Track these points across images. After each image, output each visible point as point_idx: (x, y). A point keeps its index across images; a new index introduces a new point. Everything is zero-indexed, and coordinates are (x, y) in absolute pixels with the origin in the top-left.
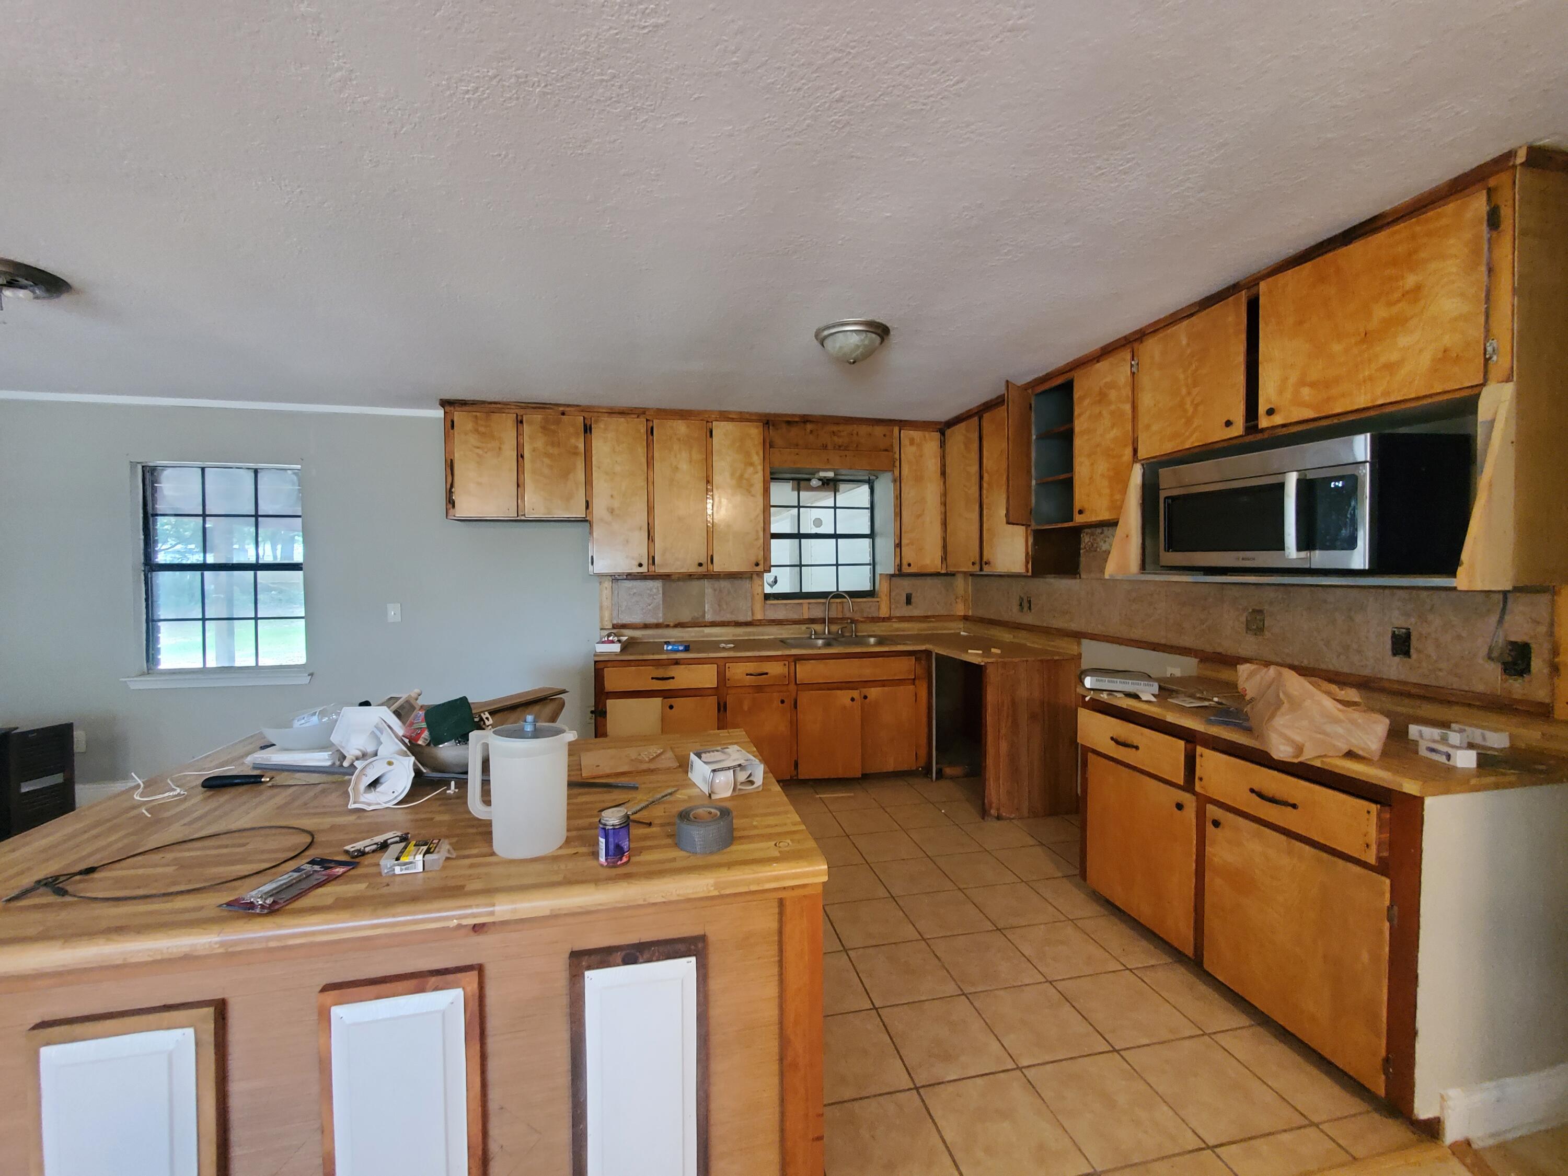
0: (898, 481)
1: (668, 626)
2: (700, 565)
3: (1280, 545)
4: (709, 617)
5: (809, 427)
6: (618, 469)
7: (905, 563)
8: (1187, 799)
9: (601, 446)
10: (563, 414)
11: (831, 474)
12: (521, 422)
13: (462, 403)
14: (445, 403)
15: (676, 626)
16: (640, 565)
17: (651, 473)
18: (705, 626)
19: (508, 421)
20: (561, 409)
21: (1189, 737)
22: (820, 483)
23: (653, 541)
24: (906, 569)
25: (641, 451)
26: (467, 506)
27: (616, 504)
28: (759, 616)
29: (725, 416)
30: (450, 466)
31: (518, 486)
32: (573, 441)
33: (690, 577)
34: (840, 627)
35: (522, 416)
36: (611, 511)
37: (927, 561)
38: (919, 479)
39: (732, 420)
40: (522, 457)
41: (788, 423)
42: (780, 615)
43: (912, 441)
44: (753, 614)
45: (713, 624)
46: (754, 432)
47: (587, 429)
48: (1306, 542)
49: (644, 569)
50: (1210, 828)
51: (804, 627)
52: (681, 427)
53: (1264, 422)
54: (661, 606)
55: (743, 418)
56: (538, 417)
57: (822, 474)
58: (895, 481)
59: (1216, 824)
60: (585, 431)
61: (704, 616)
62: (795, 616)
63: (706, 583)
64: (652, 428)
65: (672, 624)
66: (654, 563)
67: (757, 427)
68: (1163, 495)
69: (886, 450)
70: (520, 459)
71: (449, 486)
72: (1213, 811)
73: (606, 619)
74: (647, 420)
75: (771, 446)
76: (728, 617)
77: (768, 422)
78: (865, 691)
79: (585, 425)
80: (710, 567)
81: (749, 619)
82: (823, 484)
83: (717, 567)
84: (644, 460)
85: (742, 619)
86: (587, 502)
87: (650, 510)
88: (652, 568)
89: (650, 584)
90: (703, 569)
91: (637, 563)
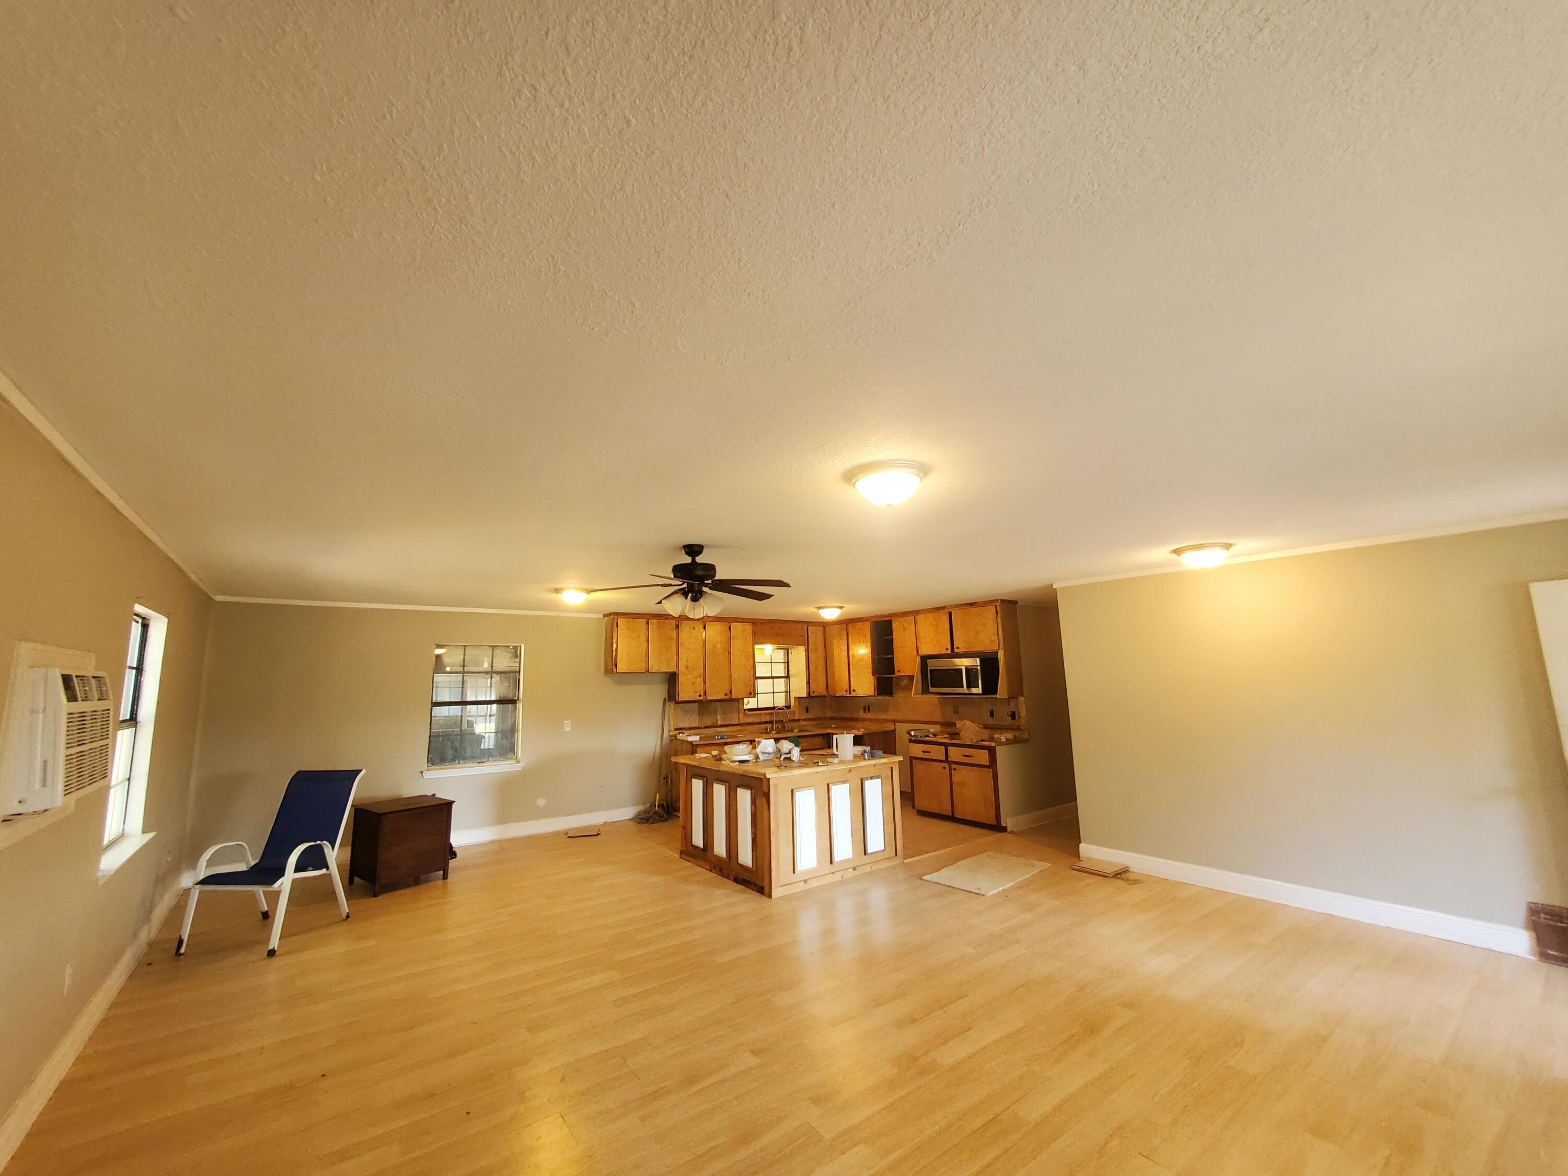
1: (701, 728)
2: (725, 695)
3: (962, 687)
4: (719, 723)
5: (770, 625)
6: (691, 646)
7: (811, 691)
8: (946, 765)
9: (684, 636)
10: (666, 619)
12: (648, 623)
13: (622, 614)
14: (614, 614)
15: (704, 728)
16: (700, 696)
17: (705, 649)
18: (718, 727)
19: (641, 622)
20: (666, 617)
21: (946, 745)
23: (705, 683)
24: (812, 694)
25: (699, 637)
26: (622, 668)
27: (688, 664)
28: (741, 721)
29: (736, 620)
30: (616, 646)
31: (646, 656)
32: (671, 632)
34: (779, 725)
35: (648, 620)
36: (687, 668)
37: (820, 690)
38: (816, 650)
39: (739, 622)
40: (649, 640)
41: (762, 623)
42: (751, 720)
43: (813, 632)
44: (739, 720)
45: (722, 726)
46: (749, 627)
48: (969, 686)
50: (953, 771)
51: (763, 726)
52: (717, 626)
53: (955, 650)
54: (697, 717)
55: (743, 621)
56: (654, 621)
58: (806, 650)
59: (955, 769)
60: (676, 628)
61: (717, 723)
64: (705, 626)
65: (703, 726)
66: (706, 694)
67: (750, 625)
68: (929, 669)
69: (802, 636)
70: (648, 643)
72: (953, 766)
73: (672, 725)
74: (703, 622)
75: (756, 634)
76: (727, 722)
77: (755, 621)
79: (676, 625)
81: (737, 723)
83: (731, 696)
84: (701, 642)
86: (677, 664)
87: (704, 668)
88: (704, 697)
89: (693, 705)
90: (727, 697)
91: (698, 694)
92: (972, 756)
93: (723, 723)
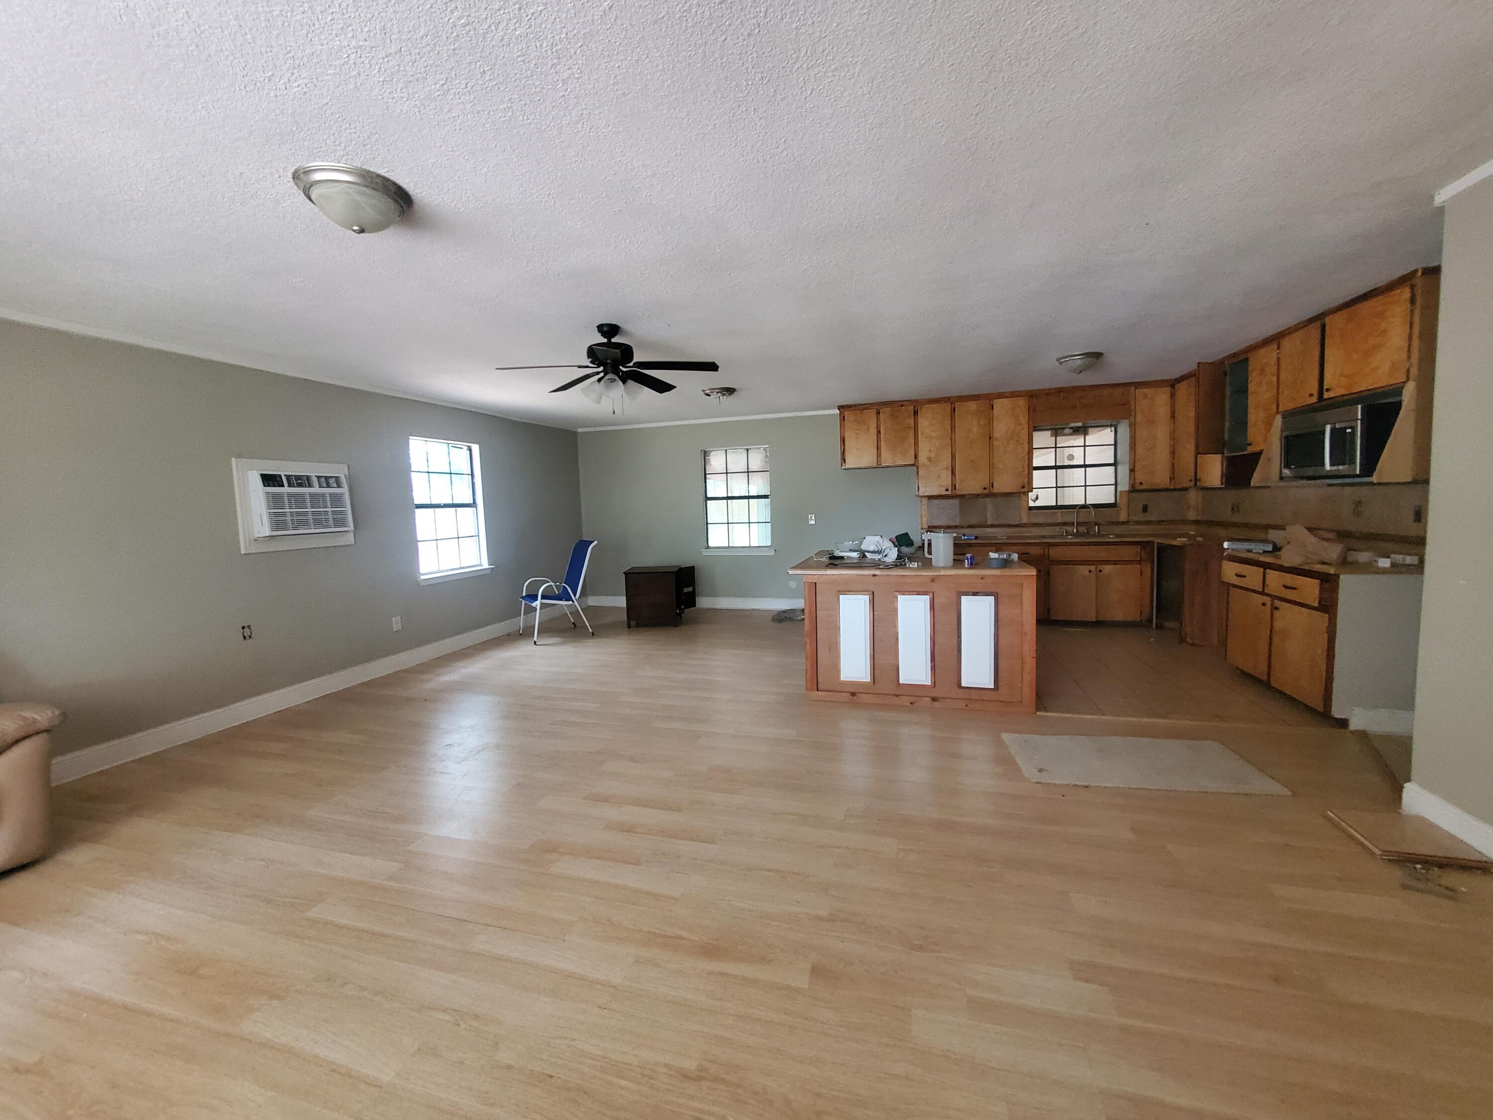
0: (1133, 426)
1: (962, 527)
2: (985, 489)
3: (1323, 464)
4: (989, 523)
5: (1062, 395)
6: (933, 434)
7: (1138, 482)
9: (924, 423)
10: (902, 406)
11: (1080, 424)
12: (879, 413)
13: (849, 407)
14: (840, 408)
15: (968, 526)
16: (947, 490)
17: (953, 435)
18: (987, 527)
19: (873, 412)
20: (901, 403)
22: (1071, 431)
23: (955, 475)
24: (1138, 487)
25: (948, 422)
26: (851, 462)
27: (933, 455)
28: (1025, 521)
29: (1001, 396)
30: (843, 440)
31: (878, 448)
32: (907, 421)
33: (977, 496)
34: (1085, 528)
35: (879, 410)
36: (929, 459)
37: (1158, 480)
38: (1151, 423)
39: (1006, 397)
40: (880, 432)
41: (1047, 394)
42: (1040, 520)
43: (1145, 396)
44: (1021, 520)
45: (992, 526)
46: (1022, 403)
47: (916, 413)
48: (1333, 460)
49: (949, 493)
50: (1274, 611)
51: (1058, 528)
52: (973, 405)
53: (1326, 395)
54: (958, 516)
55: (1014, 395)
56: (888, 409)
57: (1072, 425)
58: (1130, 425)
59: (1276, 609)
60: (914, 415)
61: (987, 522)
62: (1051, 521)
63: (987, 499)
64: (954, 408)
65: (965, 526)
66: (955, 489)
67: (1024, 400)
69: (1124, 404)
70: (879, 434)
71: (842, 451)
73: (924, 522)
74: (951, 404)
75: (1034, 411)
76: (1002, 522)
77: (1032, 395)
78: (1100, 567)
79: (914, 411)
80: (991, 489)
81: (1018, 523)
82: (1074, 431)
83: (995, 490)
84: (949, 428)
85: (1012, 523)
86: (915, 455)
87: (953, 457)
88: (954, 492)
89: (951, 501)
90: (986, 492)
91: (944, 489)
92: (1295, 589)
93: (995, 523)
